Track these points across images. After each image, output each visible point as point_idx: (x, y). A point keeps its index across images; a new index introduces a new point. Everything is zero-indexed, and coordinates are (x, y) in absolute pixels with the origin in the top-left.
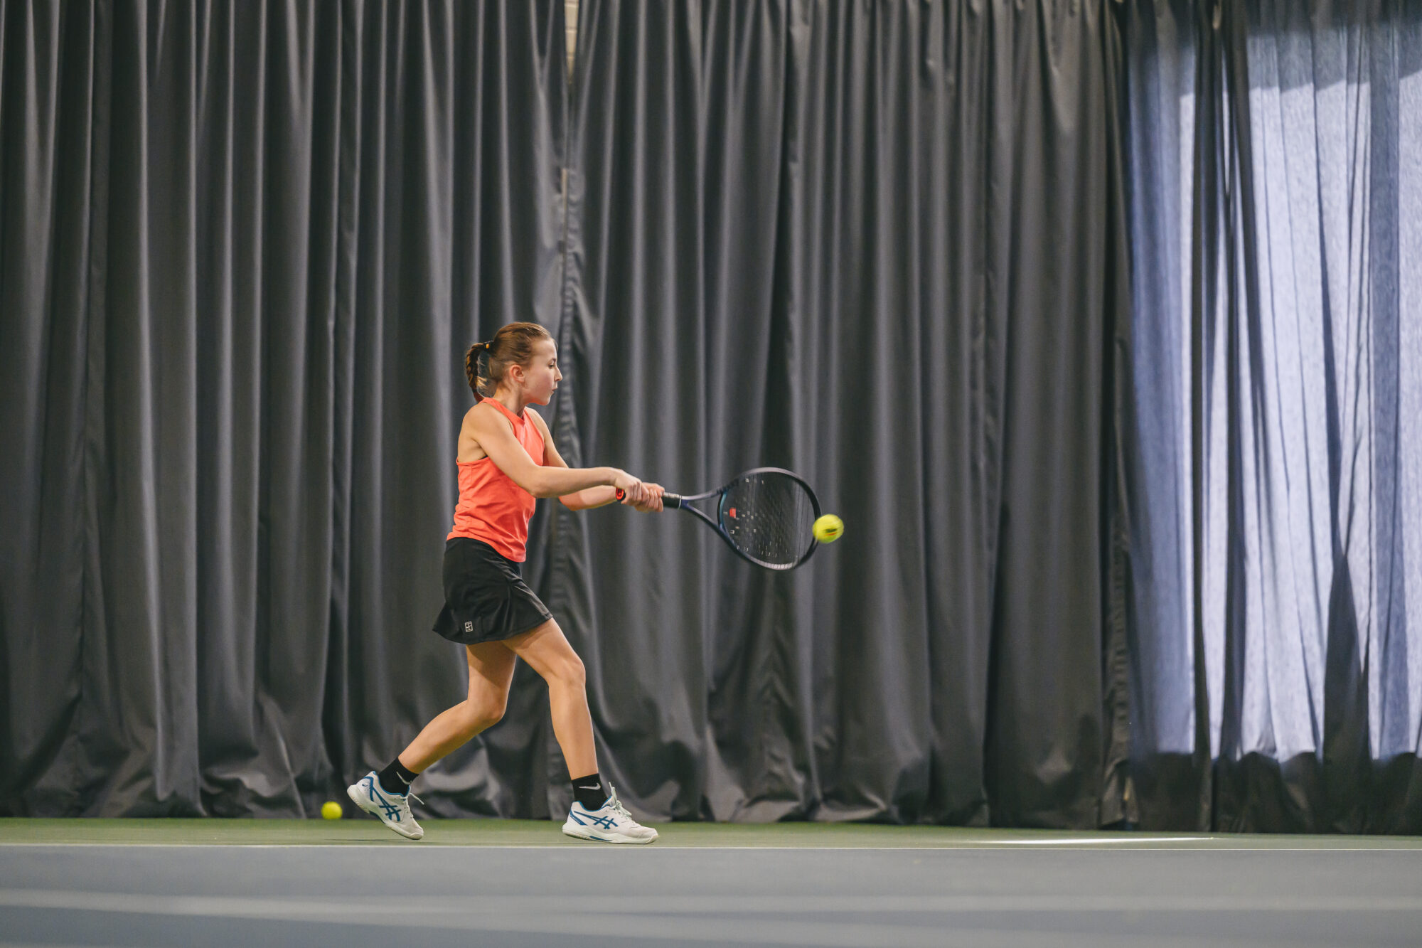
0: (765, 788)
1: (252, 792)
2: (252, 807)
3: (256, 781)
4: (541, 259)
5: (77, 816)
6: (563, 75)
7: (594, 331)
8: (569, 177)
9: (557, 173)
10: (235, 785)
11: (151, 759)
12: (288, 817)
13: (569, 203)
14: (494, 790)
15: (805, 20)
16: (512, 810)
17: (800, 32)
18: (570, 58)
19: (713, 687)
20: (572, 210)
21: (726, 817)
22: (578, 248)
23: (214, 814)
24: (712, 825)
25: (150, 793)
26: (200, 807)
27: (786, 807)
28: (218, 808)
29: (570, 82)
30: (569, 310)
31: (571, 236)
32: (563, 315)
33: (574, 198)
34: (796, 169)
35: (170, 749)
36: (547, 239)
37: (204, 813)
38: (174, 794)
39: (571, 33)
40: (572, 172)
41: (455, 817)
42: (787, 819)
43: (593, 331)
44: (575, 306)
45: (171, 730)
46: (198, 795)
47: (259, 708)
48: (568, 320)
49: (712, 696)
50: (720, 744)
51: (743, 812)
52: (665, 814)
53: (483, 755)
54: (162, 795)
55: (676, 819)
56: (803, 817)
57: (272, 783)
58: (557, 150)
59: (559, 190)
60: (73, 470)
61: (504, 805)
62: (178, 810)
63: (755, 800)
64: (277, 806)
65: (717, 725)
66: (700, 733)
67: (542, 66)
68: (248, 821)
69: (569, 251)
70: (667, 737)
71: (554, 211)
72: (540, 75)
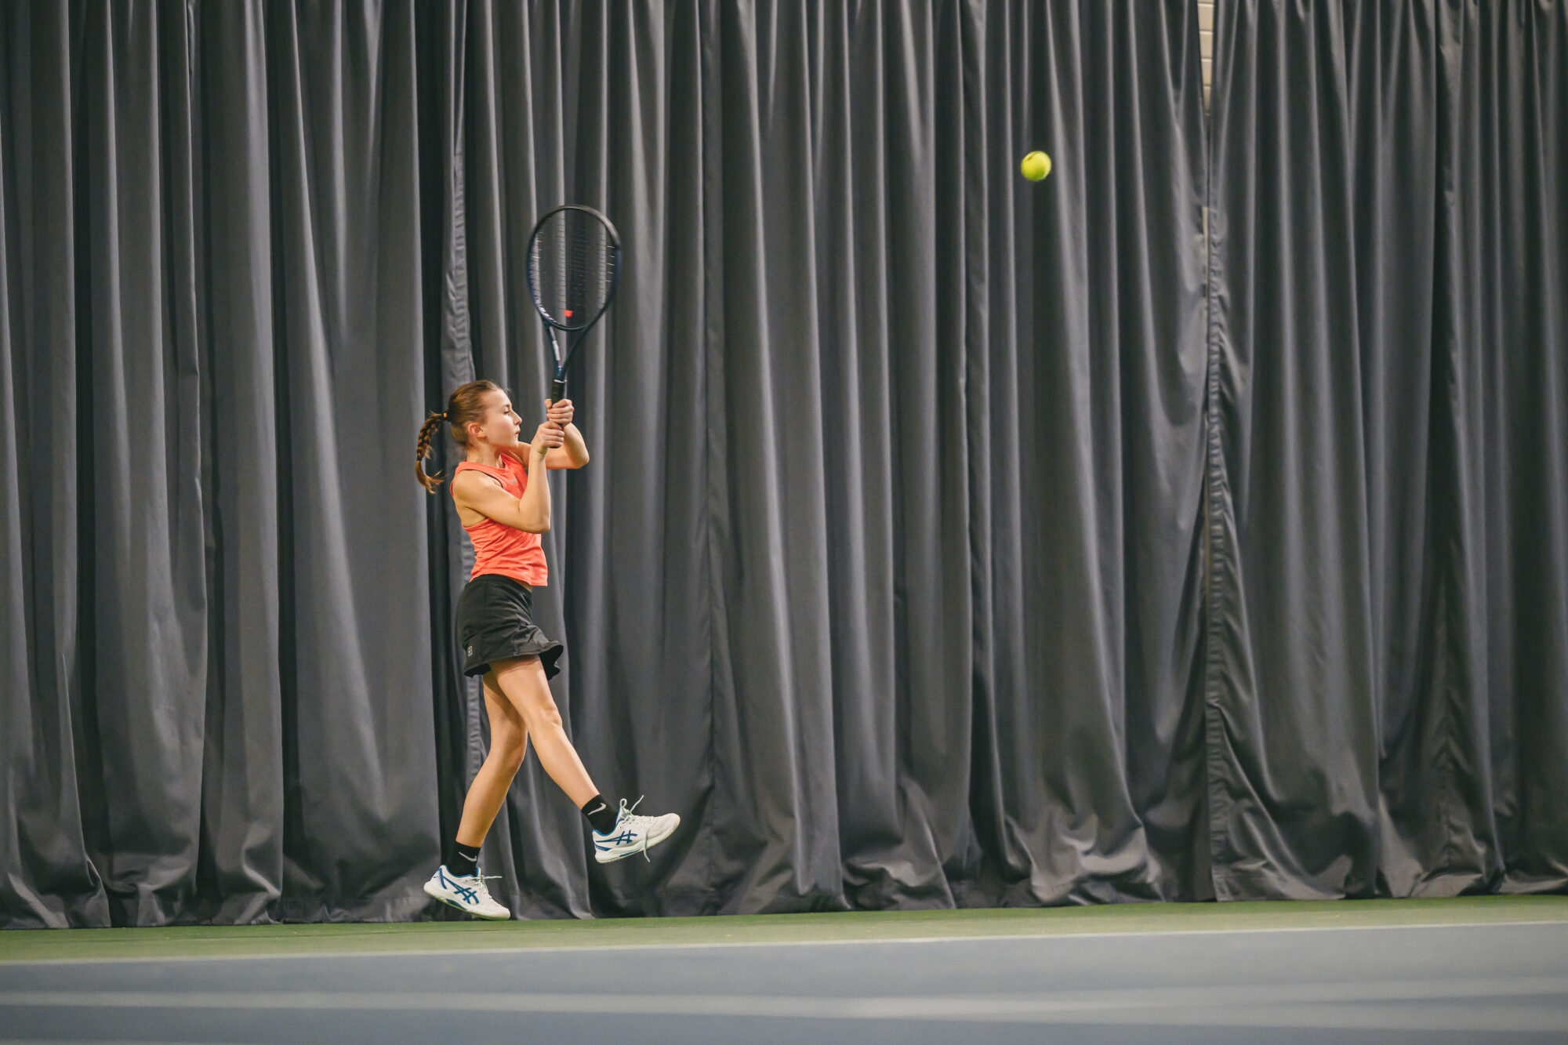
0: (1443, 860)
1: (898, 881)
2: (899, 897)
3: (902, 871)
4: (1184, 305)
5: (714, 914)
6: (1201, 108)
7: (1243, 380)
8: (1209, 214)
9: (1198, 211)
10: (879, 876)
11: (791, 850)
12: (937, 907)
13: (1211, 243)
14: (1154, 872)
15: (1456, 38)
16: (1175, 893)
17: (1451, 52)
18: (1207, 89)
19: (1384, 754)
20: (1214, 250)
21: (1404, 893)
22: (1224, 291)
23: (859, 907)
24: (1390, 901)
25: (790, 887)
26: (843, 899)
27: (1467, 880)
28: (864, 900)
29: (1208, 114)
30: (1216, 357)
31: (1214, 279)
32: (1209, 363)
33: (1216, 238)
34: (1453, 197)
35: (810, 839)
36: (1190, 282)
37: (849, 907)
38: (815, 887)
39: (1207, 63)
40: (1213, 210)
41: (1114, 902)
42: (1468, 893)
43: (1242, 378)
44: (1222, 353)
45: (810, 820)
46: (841, 888)
47: (902, 793)
48: (1216, 368)
49: (1383, 764)
50: (1395, 814)
51: (1421, 886)
52: (1339, 891)
53: (1141, 834)
54: (803, 888)
55: (1350, 897)
56: (1485, 890)
57: (919, 872)
58: (1197, 188)
59: (1201, 231)
60: (697, 546)
61: (1166, 887)
62: (820, 904)
63: (1433, 875)
64: (924, 895)
65: (1390, 794)
66: (1373, 804)
67: (1177, 99)
68: (896, 913)
69: (1214, 294)
70: (1338, 809)
71: (1196, 254)
72: (1176, 107)
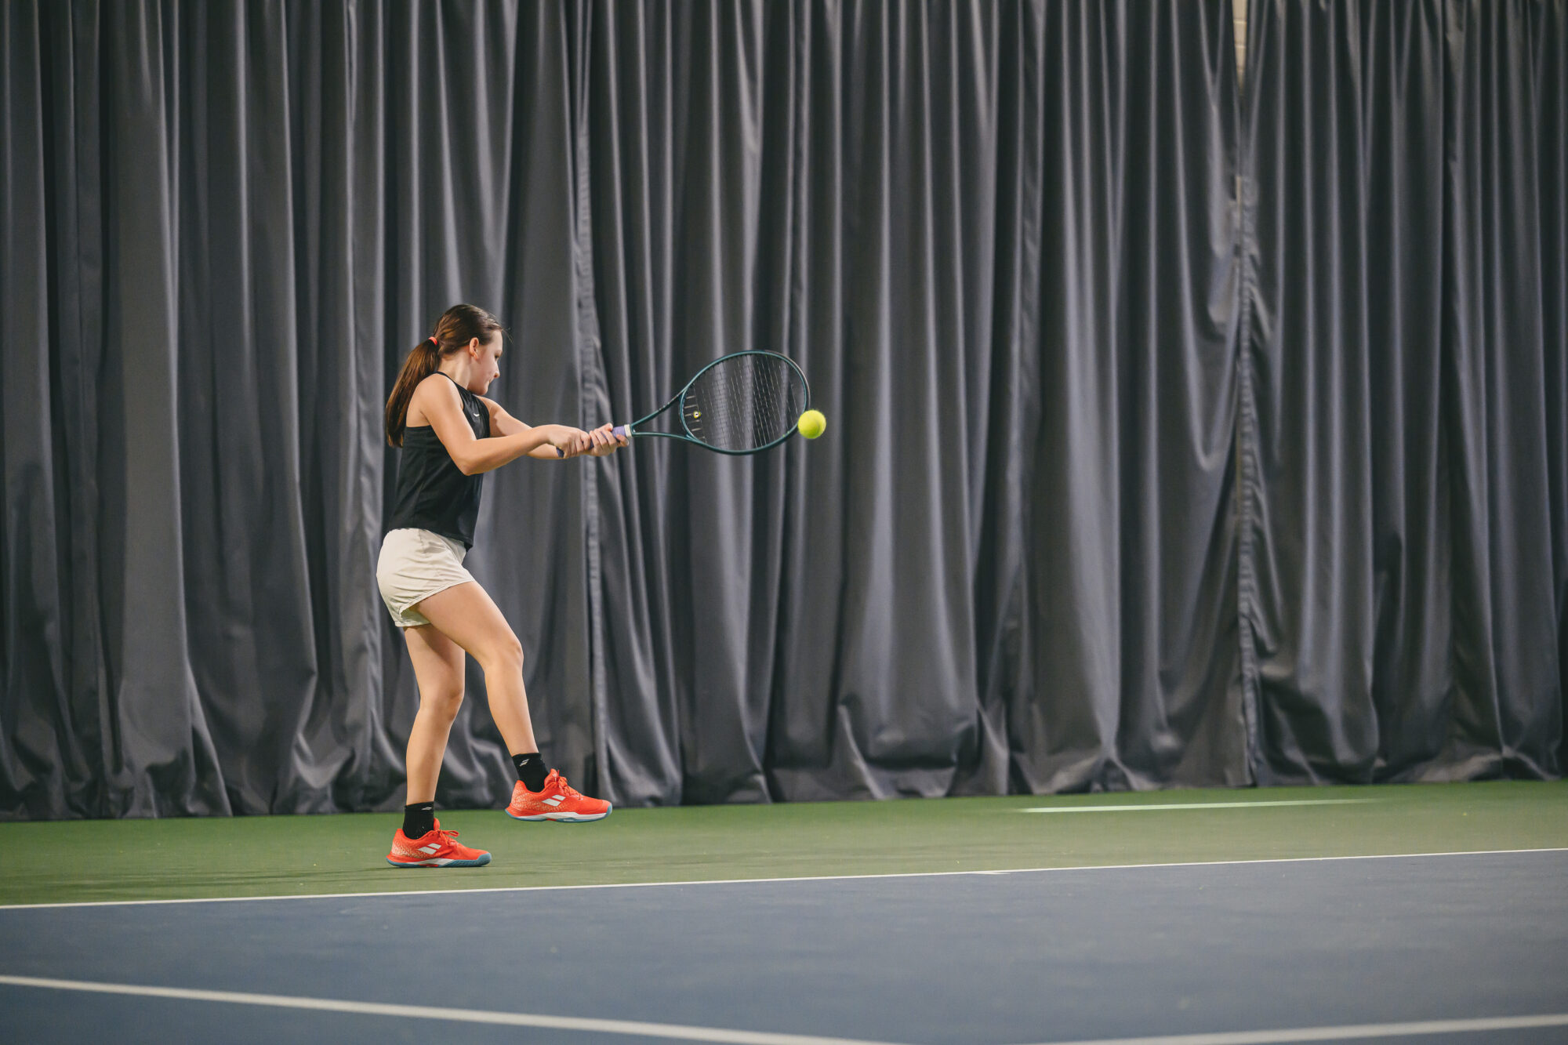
6: (1234, 88)
7: (1272, 328)
8: (1243, 184)
9: (1231, 180)
13: (1243, 207)
15: (1459, 26)
17: (1456, 39)
18: (1241, 71)
20: (1247, 214)
22: (1254, 250)
29: (1241, 94)
30: (1247, 308)
31: (1247, 239)
32: (1241, 313)
33: (1248, 203)
39: (1240, 48)
40: (1246, 180)
44: (1253, 305)
48: (1246, 318)
58: (1229, 159)
59: (1233, 196)
67: (1214, 81)
69: (1245, 253)
71: (1227, 220)
72: (1212, 89)
